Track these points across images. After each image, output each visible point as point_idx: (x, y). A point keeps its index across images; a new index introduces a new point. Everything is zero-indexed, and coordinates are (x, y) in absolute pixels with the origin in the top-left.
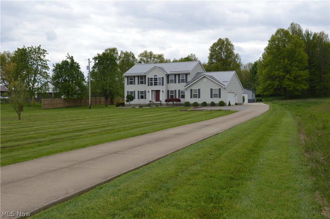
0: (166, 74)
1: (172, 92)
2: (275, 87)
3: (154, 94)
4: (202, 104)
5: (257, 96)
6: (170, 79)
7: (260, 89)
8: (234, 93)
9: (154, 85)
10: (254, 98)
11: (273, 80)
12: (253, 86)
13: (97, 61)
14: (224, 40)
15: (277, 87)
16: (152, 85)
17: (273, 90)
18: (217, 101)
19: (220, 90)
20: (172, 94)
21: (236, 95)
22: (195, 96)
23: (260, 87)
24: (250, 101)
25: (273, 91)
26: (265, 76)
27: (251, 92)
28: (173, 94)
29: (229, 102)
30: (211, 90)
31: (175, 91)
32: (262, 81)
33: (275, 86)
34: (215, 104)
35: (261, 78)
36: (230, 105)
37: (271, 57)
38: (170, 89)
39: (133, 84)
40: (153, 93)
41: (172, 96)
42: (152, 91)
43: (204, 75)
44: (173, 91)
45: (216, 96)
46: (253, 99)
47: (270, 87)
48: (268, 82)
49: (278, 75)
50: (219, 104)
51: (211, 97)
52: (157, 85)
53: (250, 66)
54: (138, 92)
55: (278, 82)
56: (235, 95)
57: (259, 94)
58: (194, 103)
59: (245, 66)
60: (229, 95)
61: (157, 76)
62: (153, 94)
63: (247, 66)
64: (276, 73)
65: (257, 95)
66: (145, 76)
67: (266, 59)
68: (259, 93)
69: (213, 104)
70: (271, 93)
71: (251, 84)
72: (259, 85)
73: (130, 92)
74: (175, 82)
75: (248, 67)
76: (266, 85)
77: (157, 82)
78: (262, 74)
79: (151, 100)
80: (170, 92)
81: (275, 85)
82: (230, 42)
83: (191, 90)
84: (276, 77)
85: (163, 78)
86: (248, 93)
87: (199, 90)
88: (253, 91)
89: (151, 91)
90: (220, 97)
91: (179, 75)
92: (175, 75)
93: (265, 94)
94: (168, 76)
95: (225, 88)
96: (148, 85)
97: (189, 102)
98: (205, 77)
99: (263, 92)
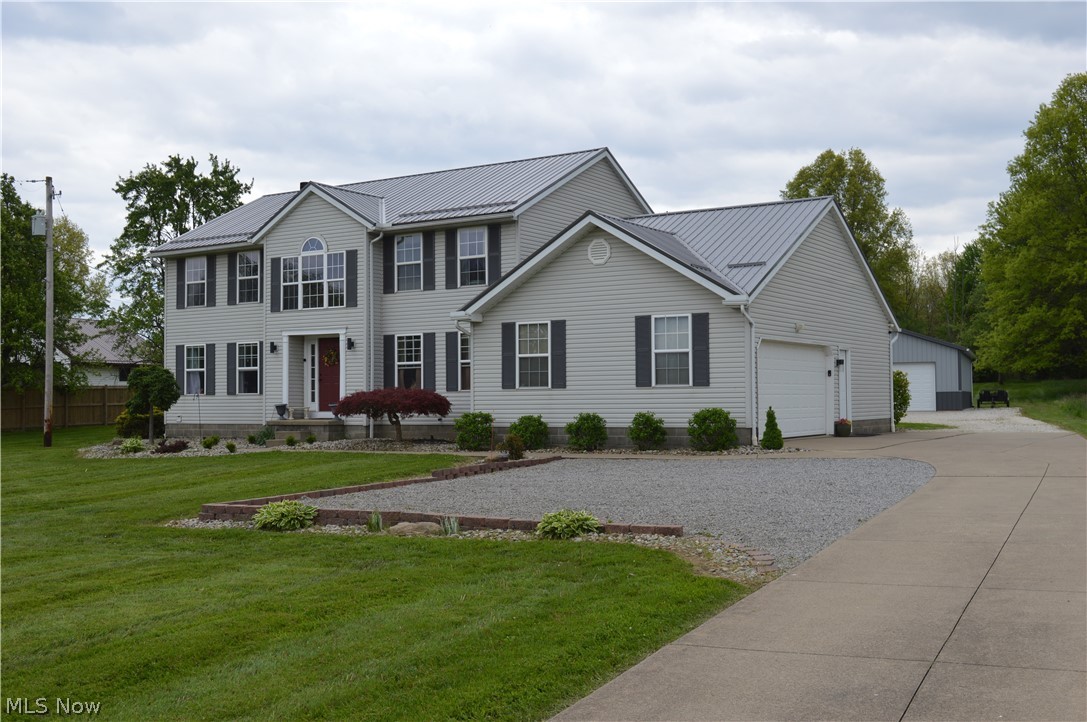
0: (371, 228)
1: (411, 343)
2: (1063, 337)
3: (313, 364)
4: (570, 429)
5: (980, 377)
6: (396, 264)
7: (993, 344)
8: (822, 348)
9: (306, 305)
10: (968, 386)
11: (1057, 302)
12: (962, 335)
13: (142, 202)
14: (847, 157)
15: (1073, 336)
16: (291, 304)
17: (1054, 352)
18: (676, 406)
19: (701, 323)
20: (410, 359)
21: (839, 362)
22: (533, 374)
23: (996, 337)
24: (945, 402)
25: (1055, 355)
26: (1018, 287)
27: (949, 359)
28: (417, 358)
29: (771, 416)
30: (643, 325)
31: (430, 338)
32: (1000, 311)
33: (1066, 330)
34: (664, 432)
35: (997, 296)
36: (773, 440)
37: (1043, 201)
38: (400, 330)
39: (203, 303)
40: (308, 355)
41: (410, 375)
42: (298, 341)
43: (590, 219)
44: (418, 344)
45: (672, 372)
46: (965, 389)
47: (1041, 337)
48: (1034, 312)
49: (1080, 278)
50: (691, 431)
51: (643, 380)
52: (321, 304)
53: (950, 265)
54: (231, 347)
55: (1077, 311)
56: (832, 366)
57: (988, 370)
58: (523, 420)
59: (930, 263)
60: (774, 362)
61: (320, 247)
62: (308, 366)
63: (935, 265)
64: (1070, 271)
65: (980, 372)
66: (259, 248)
67: (1018, 211)
68: (990, 361)
69: (649, 436)
70: (1042, 365)
71: (954, 327)
72: (987, 327)
73: (189, 350)
74: (430, 284)
75: (939, 268)
76: (1023, 327)
77: (321, 285)
78: (999, 278)
79: (285, 401)
80: (401, 345)
81: (1062, 327)
82: (869, 164)
83: (508, 329)
84: (1071, 290)
85: (352, 255)
86: (934, 363)
87: (559, 327)
88: (961, 352)
89: (286, 340)
90: (702, 379)
91: (451, 232)
92: (429, 234)
93: (1019, 365)
94: (386, 242)
95: (737, 309)
96: (275, 308)
97: (487, 419)
98: (594, 231)
99: (1006, 358)
